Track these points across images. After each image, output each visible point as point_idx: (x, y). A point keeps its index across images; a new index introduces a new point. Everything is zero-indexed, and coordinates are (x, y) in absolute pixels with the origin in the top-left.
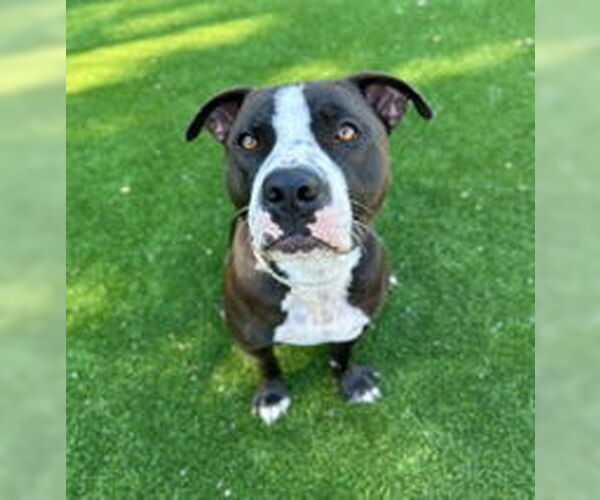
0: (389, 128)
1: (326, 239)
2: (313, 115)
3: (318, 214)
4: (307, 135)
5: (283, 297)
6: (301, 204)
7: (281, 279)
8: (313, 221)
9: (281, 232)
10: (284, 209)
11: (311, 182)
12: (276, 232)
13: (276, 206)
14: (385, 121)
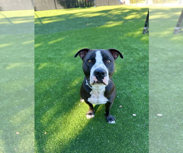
0: (115, 59)
1: (105, 83)
2: (103, 57)
3: (104, 78)
4: (102, 62)
5: (90, 91)
6: (102, 75)
7: (90, 87)
8: (103, 79)
9: (97, 80)
10: (99, 76)
11: (104, 72)
12: (96, 80)
13: (97, 76)
14: (114, 58)
